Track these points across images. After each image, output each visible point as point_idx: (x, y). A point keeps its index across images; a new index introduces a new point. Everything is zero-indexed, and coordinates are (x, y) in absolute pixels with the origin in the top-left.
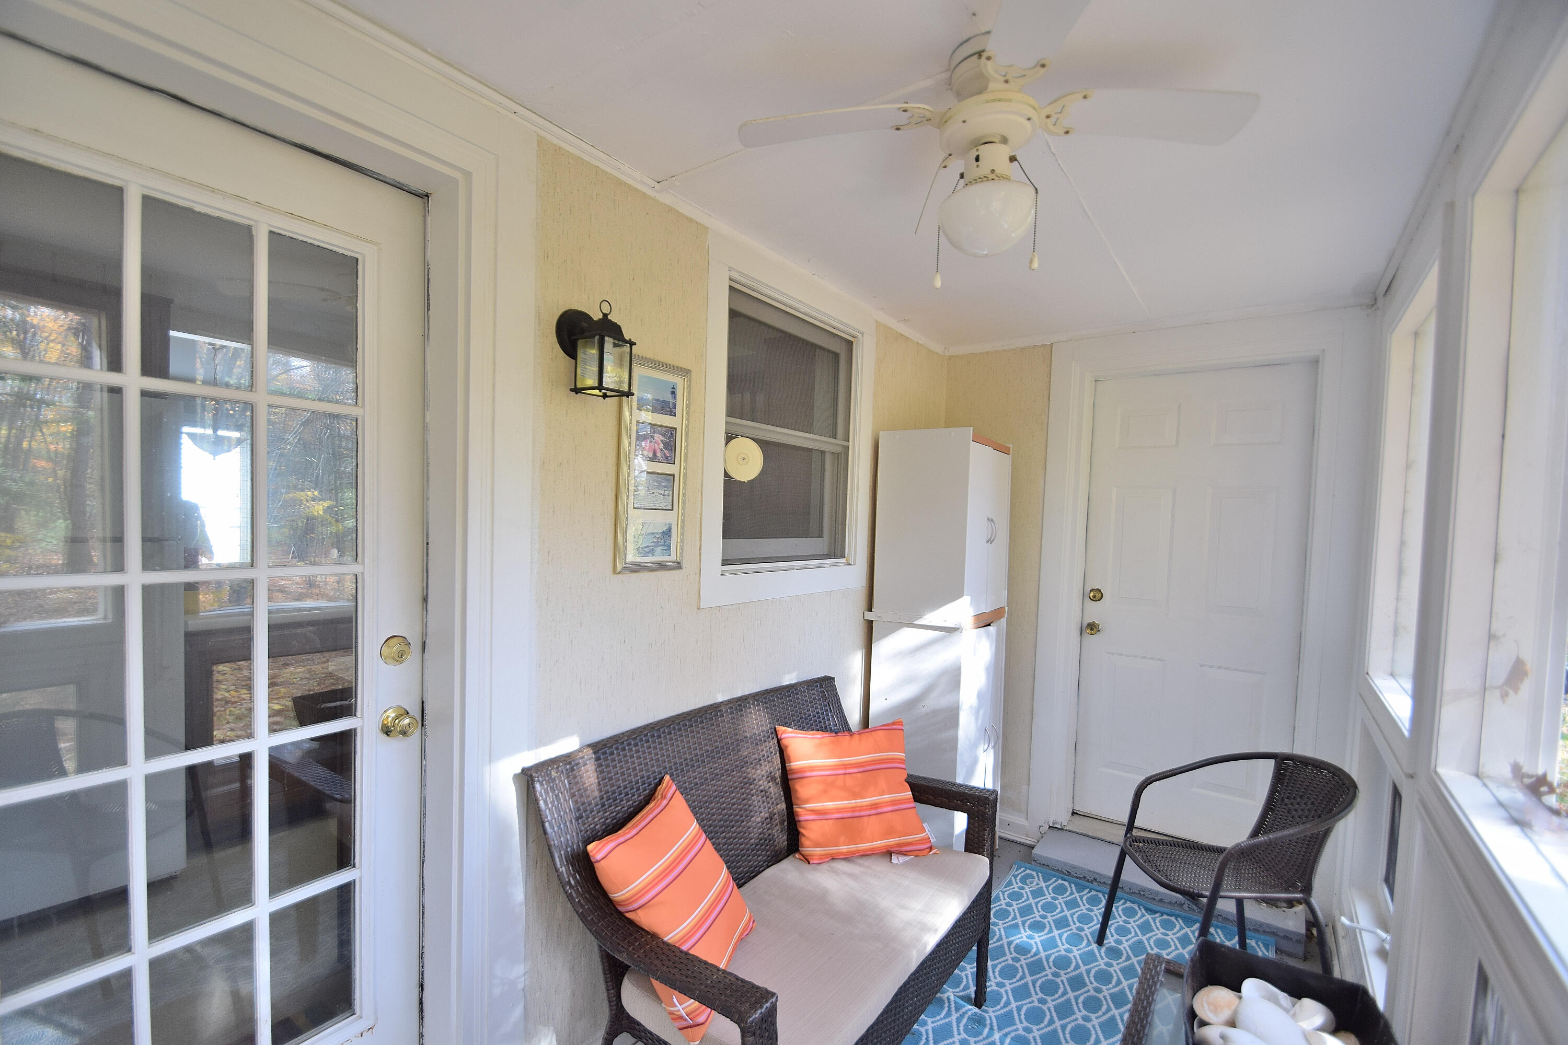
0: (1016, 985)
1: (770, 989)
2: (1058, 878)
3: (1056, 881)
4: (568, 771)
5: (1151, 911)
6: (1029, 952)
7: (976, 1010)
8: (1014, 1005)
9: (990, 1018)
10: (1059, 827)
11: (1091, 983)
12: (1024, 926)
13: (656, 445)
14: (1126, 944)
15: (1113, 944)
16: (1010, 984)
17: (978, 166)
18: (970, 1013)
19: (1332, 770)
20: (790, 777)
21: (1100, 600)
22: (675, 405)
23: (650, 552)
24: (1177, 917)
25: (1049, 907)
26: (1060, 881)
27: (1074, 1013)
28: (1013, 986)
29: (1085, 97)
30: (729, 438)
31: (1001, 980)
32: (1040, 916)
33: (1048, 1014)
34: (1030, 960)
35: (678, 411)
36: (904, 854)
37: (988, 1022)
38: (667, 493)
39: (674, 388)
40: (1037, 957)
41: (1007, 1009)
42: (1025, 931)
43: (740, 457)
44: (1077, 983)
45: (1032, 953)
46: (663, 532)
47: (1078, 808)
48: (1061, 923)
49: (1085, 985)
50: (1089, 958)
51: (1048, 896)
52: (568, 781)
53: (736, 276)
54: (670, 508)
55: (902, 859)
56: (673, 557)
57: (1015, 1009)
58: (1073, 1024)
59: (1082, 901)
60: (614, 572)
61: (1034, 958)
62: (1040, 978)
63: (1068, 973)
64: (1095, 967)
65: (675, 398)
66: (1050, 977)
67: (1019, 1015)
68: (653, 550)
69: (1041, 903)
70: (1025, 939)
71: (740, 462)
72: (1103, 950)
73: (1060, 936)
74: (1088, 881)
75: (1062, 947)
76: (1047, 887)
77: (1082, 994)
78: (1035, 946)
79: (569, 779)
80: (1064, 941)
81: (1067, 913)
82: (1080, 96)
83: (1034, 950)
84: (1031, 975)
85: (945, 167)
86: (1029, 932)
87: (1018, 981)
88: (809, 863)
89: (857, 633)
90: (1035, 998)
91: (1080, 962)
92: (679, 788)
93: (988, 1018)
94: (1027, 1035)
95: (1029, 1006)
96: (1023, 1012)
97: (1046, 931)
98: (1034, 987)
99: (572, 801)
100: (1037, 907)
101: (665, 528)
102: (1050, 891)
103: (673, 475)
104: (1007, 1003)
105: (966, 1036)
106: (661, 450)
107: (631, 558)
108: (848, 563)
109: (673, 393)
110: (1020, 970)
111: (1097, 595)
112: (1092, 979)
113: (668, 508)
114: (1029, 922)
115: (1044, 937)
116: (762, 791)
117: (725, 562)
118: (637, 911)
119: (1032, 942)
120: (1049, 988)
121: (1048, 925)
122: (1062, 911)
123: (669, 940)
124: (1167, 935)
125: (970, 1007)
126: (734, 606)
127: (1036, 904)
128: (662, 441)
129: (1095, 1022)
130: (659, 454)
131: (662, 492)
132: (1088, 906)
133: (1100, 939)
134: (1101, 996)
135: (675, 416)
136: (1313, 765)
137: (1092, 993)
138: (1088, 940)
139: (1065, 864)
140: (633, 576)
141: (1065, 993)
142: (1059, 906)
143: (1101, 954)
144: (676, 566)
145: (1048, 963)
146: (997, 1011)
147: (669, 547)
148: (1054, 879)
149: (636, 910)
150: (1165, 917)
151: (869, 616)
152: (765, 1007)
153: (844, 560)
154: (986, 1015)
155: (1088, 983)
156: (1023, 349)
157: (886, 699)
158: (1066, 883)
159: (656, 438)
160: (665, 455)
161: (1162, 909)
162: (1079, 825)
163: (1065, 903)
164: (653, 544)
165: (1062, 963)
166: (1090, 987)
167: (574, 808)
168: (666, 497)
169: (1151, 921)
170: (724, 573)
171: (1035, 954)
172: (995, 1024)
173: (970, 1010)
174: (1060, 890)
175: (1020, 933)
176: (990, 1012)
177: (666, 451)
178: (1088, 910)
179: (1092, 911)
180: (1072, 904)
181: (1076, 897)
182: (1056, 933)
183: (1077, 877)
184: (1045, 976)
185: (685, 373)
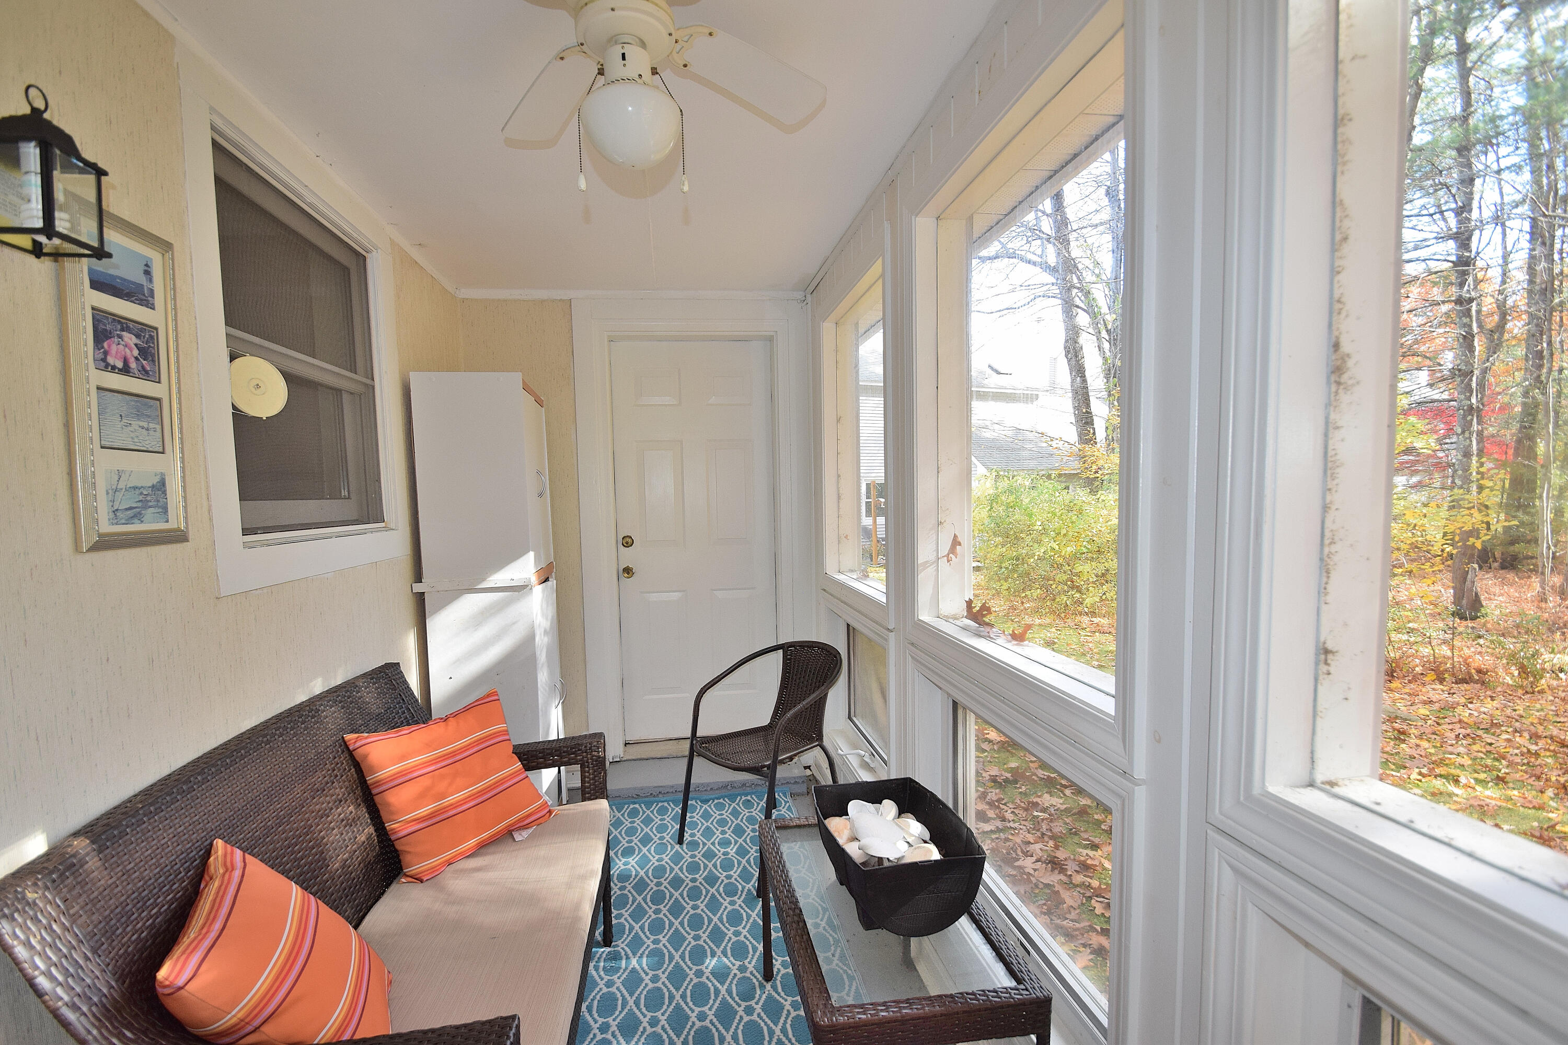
0: (631, 909)
1: (505, 1014)
2: (629, 804)
3: (628, 807)
4: (56, 884)
5: (705, 801)
6: (631, 876)
7: (608, 949)
8: (637, 927)
9: (623, 949)
10: (618, 760)
11: (687, 877)
12: (617, 857)
13: (127, 350)
14: (698, 835)
15: (690, 839)
16: (626, 911)
17: (624, 65)
18: (604, 955)
19: (821, 646)
20: (374, 791)
21: (631, 545)
22: (152, 292)
23: (135, 516)
24: (723, 797)
25: (631, 832)
26: (632, 806)
27: (685, 908)
28: (629, 911)
29: (711, 34)
30: (233, 358)
31: (618, 912)
32: (627, 842)
33: (666, 919)
34: (634, 882)
35: (159, 300)
36: (526, 827)
37: (623, 953)
38: (151, 425)
39: (147, 265)
40: (638, 878)
41: (633, 934)
42: (620, 861)
43: (255, 382)
44: (676, 883)
45: (633, 877)
46: (153, 486)
47: (629, 738)
48: (646, 840)
49: (683, 881)
50: (677, 858)
51: (627, 823)
52: (61, 899)
53: (219, 123)
54: (161, 450)
55: (525, 834)
56: (172, 525)
57: (639, 931)
58: (687, 917)
59: (654, 815)
60: (77, 549)
61: (637, 879)
62: (648, 894)
63: (667, 878)
64: (684, 864)
65: (151, 281)
66: (655, 888)
67: (645, 933)
68: (140, 513)
69: (623, 831)
70: (623, 867)
71: (255, 392)
72: (685, 846)
73: (649, 851)
74: (654, 796)
75: (654, 861)
76: (623, 815)
77: (684, 890)
78: (633, 869)
79: (62, 895)
80: (653, 854)
81: (647, 830)
82: (707, 31)
83: (634, 873)
84: (640, 895)
85: (562, 58)
86: (624, 860)
87: (631, 905)
88: (422, 881)
89: (406, 610)
90: (650, 912)
91: (672, 865)
92: (245, 850)
93: (621, 950)
94: (658, 946)
95: (649, 921)
96: (646, 930)
97: (637, 852)
98: (647, 904)
99: (78, 928)
100: (621, 836)
101: (155, 480)
102: (627, 818)
103: (159, 400)
104: (631, 928)
105: (609, 978)
106: (136, 358)
107: (106, 527)
108: (387, 529)
109: (147, 273)
110: (630, 895)
111: (628, 542)
112: (686, 874)
113: (156, 450)
114: (620, 852)
115: (637, 858)
116: (343, 820)
117: (246, 531)
118: (262, 1029)
119: (629, 867)
120: (658, 898)
121: (636, 847)
122: (642, 830)
123: (320, 1040)
124: (723, 815)
125: (602, 950)
126: (265, 590)
127: (620, 833)
128: (136, 345)
129: (702, 906)
130: (133, 365)
131: (145, 424)
132: (660, 817)
133: (680, 841)
134: (697, 884)
135: (154, 309)
136: (808, 647)
137: (691, 884)
138: (671, 844)
139: (635, 789)
140: (109, 556)
141: (671, 896)
142: (638, 827)
143: (684, 850)
144: (178, 537)
145: (649, 878)
146: (625, 940)
147: (165, 510)
148: (626, 806)
149: (259, 1027)
150: (716, 801)
151: (418, 588)
152: (511, 1035)
153: (383, 525)
154: (619, 949)
155: (685, 879)
156: (543, 301)
157: (451, 678)
158: (637, 806)
159: (126, 339)
160: (143, 367)
161: (713, 797)
162: (634, 752)
163: (641, 822)
164: (139, 504)
165: (659, 871)
166: (687, 881)
167: (85, 937)
168: (151, 432)
169: (708, 808)
170: (246, 545)
171: (636, 876)
172: (629, 952)
173: (603, 952)
174: (634, 814)
175: (617, 864)
176: (620, 944)
177: (144, 362)
178: (661, 820)
179: (664, 819)
180: (647, 821)
181: (648, 814)
182: (645, 850)
183: (645, 797)
184: (651, 890)
185: (165, 246)
